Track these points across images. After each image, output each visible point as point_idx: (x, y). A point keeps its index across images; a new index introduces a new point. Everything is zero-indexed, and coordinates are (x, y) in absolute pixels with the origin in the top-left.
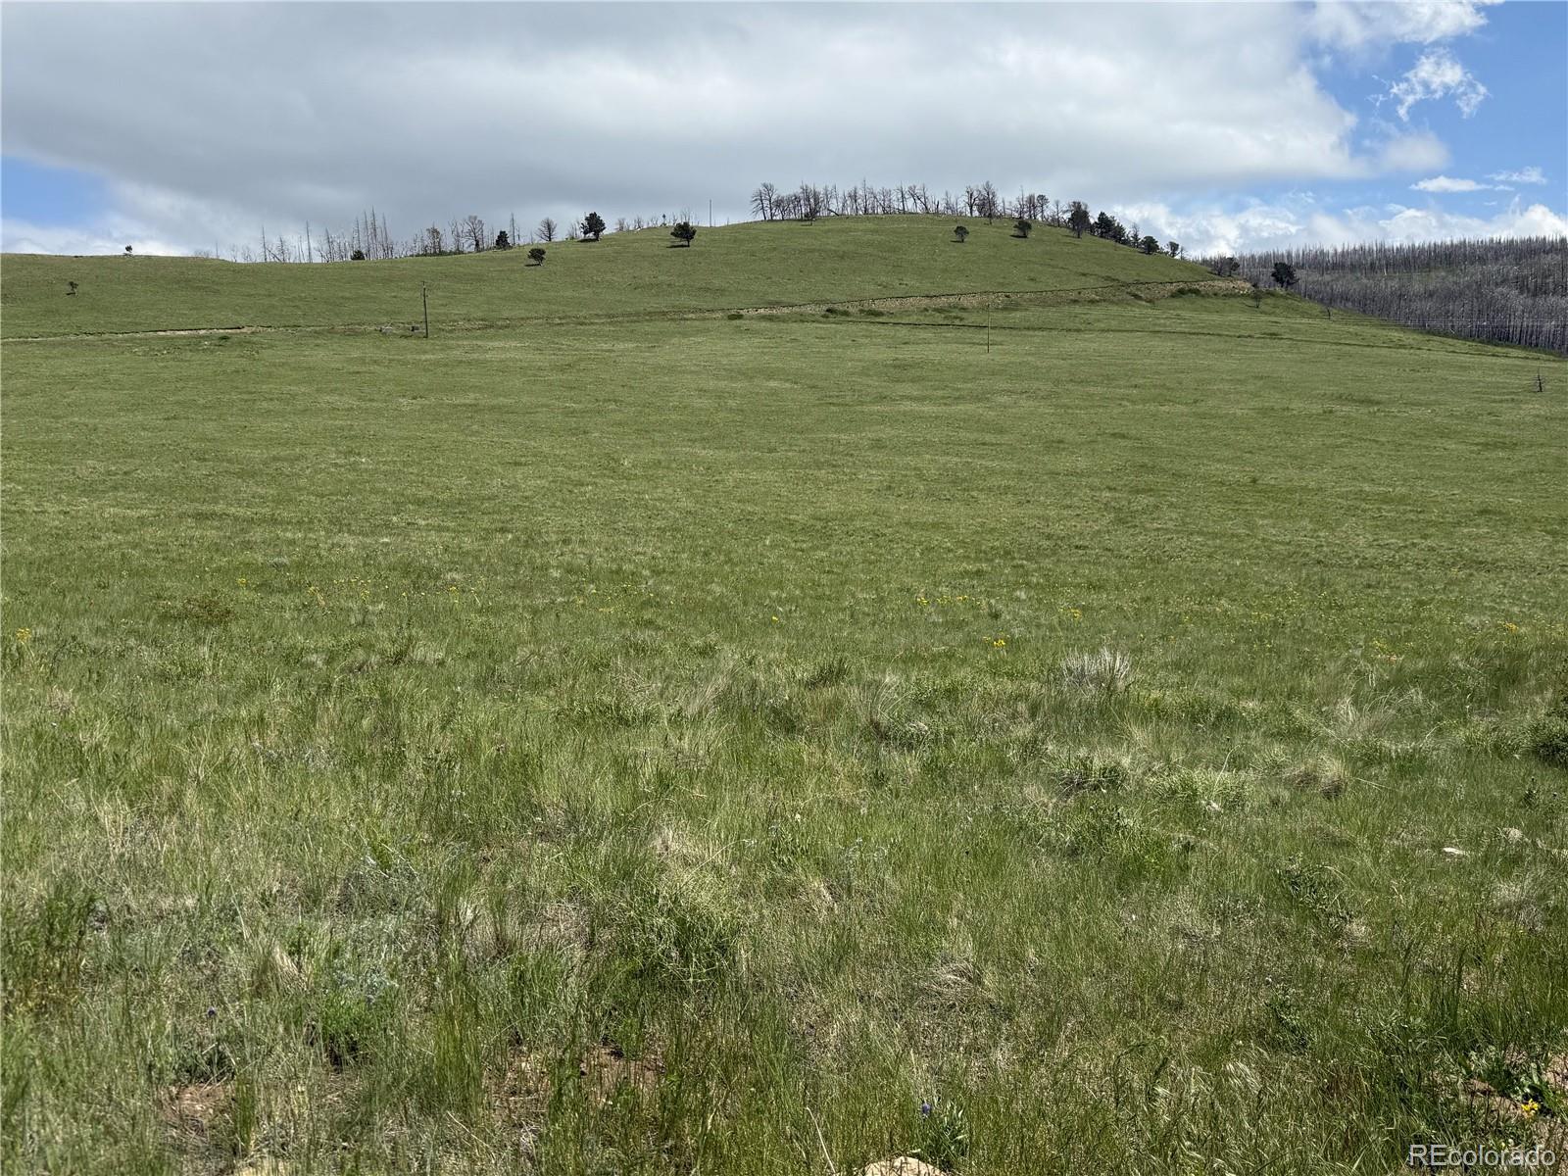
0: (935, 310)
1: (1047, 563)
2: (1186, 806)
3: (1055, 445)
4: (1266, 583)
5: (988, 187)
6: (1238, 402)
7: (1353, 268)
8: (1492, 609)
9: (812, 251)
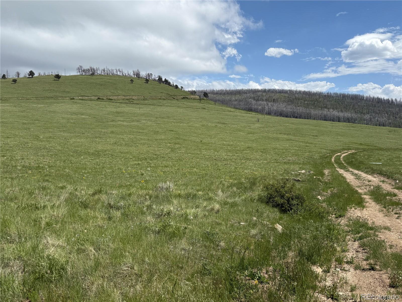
0: (126, 99)
1: (155, 161)
2: (186, 218)
3: (157, 133)
4: (204, 164)
5: (138, 70)
6: (197, 123)
7: (220, 94)
8: (250, 169)
9: (94, 83)
